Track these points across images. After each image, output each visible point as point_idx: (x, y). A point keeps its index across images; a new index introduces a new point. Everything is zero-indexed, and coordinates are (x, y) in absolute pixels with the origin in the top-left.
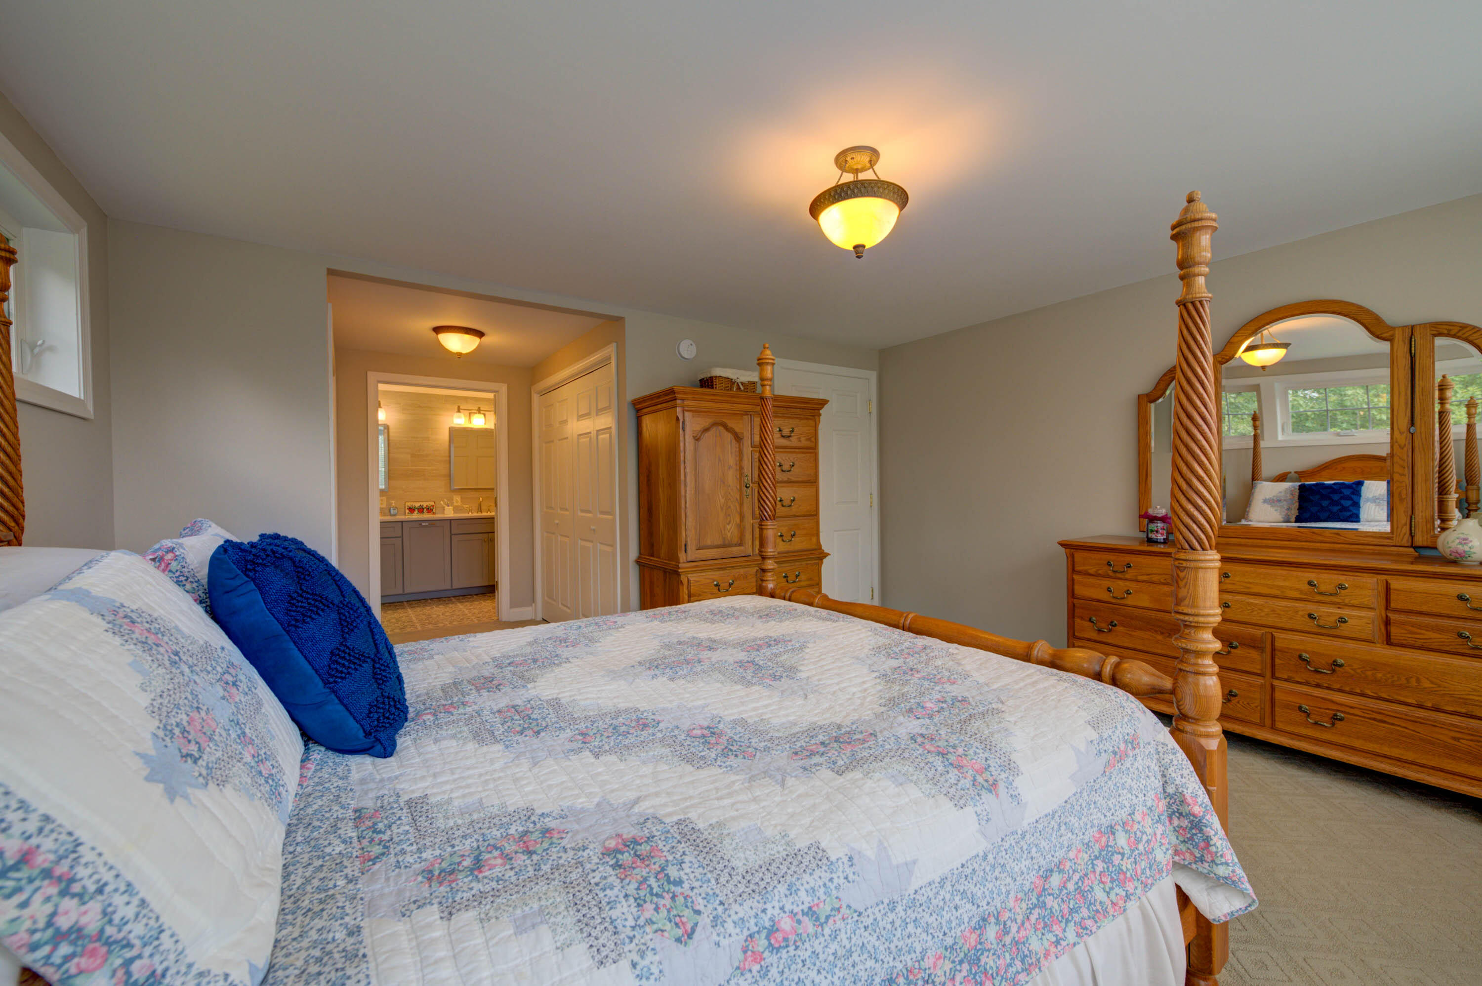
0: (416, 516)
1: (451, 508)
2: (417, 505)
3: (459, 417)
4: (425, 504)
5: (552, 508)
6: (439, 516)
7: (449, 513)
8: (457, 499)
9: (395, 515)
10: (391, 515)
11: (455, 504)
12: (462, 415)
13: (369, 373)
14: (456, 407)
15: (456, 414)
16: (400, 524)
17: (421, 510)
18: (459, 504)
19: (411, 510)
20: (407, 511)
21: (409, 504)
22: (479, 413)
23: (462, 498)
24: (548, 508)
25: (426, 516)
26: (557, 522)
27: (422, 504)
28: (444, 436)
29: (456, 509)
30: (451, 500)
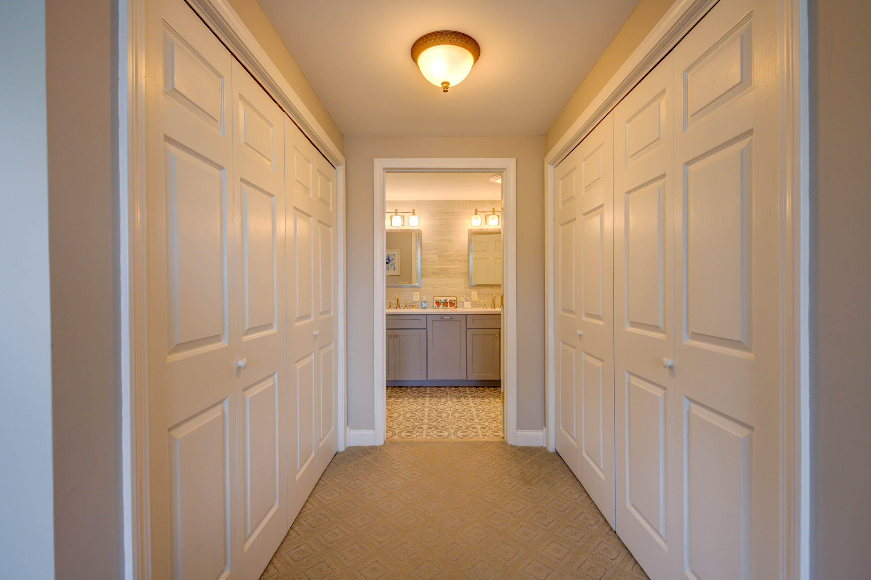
0: (441, 310)
1: (469, 303)
2: (443, 299)
3: (476, 219)
4: (449, 299)
5: (572, 312)
6: (459, 310)
7: (467, 308)
8: (474, 294)
9: (425, 308)
10: (423, 308)
11: (473, 299)
12: (478, 217)
13: (375, 160)
14: (474, 211)
15: (474, 216)
16: (425, 316)
17: (445, 304)
18: (476, 299)
19: (438, 304)
20: (435, 305)
21: (436, 298)
22: (494, 214)
23: (478, 294)
24: (564, 310)
25: (449, 310)
26: (580, 332)
27: (446, 298)
28: (464, 238)
29: (474, 304)
30: (470, 295)
